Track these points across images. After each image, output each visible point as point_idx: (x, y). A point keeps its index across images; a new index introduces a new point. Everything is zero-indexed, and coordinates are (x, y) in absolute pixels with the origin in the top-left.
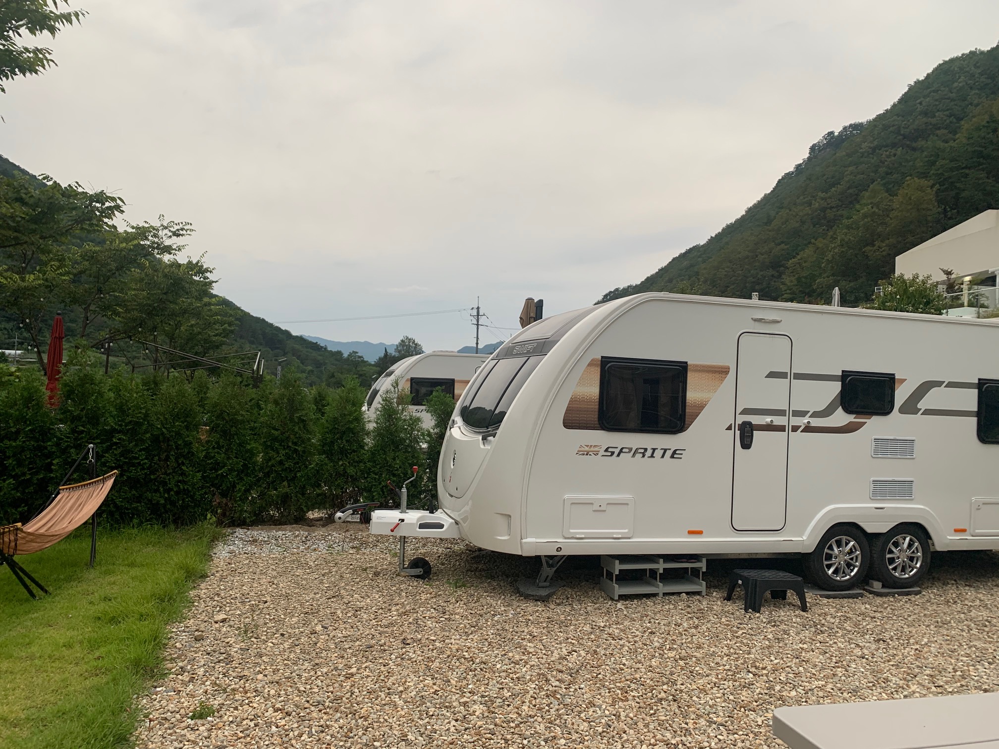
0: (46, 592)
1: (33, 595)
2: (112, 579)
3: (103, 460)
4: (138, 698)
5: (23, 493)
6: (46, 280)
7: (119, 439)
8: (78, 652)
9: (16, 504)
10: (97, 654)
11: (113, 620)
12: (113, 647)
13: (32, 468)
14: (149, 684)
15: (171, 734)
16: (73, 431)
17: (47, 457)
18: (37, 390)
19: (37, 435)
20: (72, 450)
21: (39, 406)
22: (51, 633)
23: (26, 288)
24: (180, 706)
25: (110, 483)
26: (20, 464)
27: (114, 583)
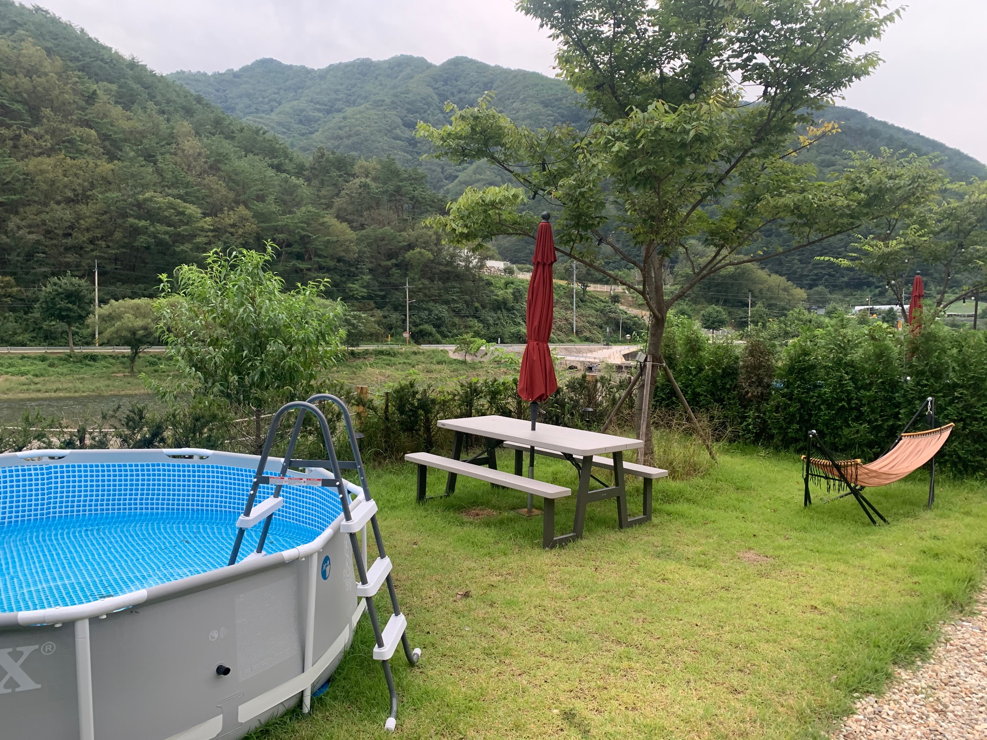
0: (885, 521)
1: (874, 522)
2: (946, 523)
3: (946, 412)
4: (944, 624)
5: (877, 436)
6: (907, 243)
7: (961, 394)
8: (899, 573)
9: (870, 445)
10: (916, 579)
11: (936, 556)
12: (929, 578)
13: (884, 416)
14: (957, 617)
15: (965, 661)
16: (918, 384)
17: (896, 407)
18: (887, 348)
19: (887, 387)
20: (917, 402)
21: (889, 362)
22: (883, 554)
23: (890, 253)
24: (981, 642)
25: (946, 434)
26: (873, 411)
27: (947, 526)
